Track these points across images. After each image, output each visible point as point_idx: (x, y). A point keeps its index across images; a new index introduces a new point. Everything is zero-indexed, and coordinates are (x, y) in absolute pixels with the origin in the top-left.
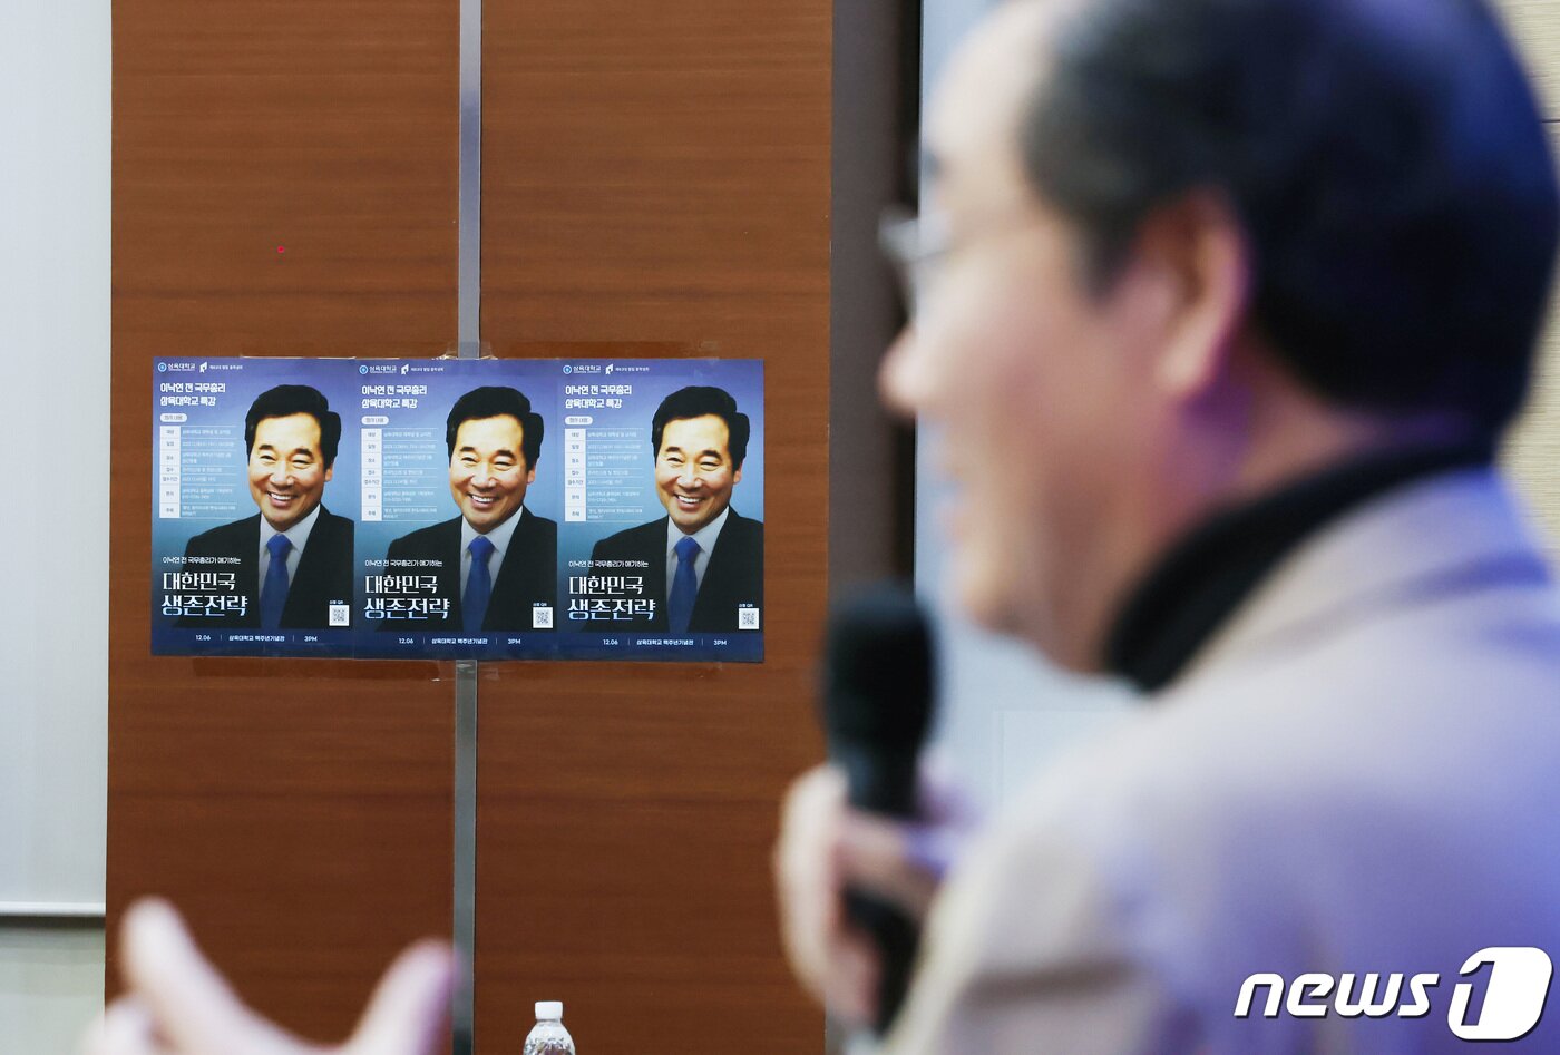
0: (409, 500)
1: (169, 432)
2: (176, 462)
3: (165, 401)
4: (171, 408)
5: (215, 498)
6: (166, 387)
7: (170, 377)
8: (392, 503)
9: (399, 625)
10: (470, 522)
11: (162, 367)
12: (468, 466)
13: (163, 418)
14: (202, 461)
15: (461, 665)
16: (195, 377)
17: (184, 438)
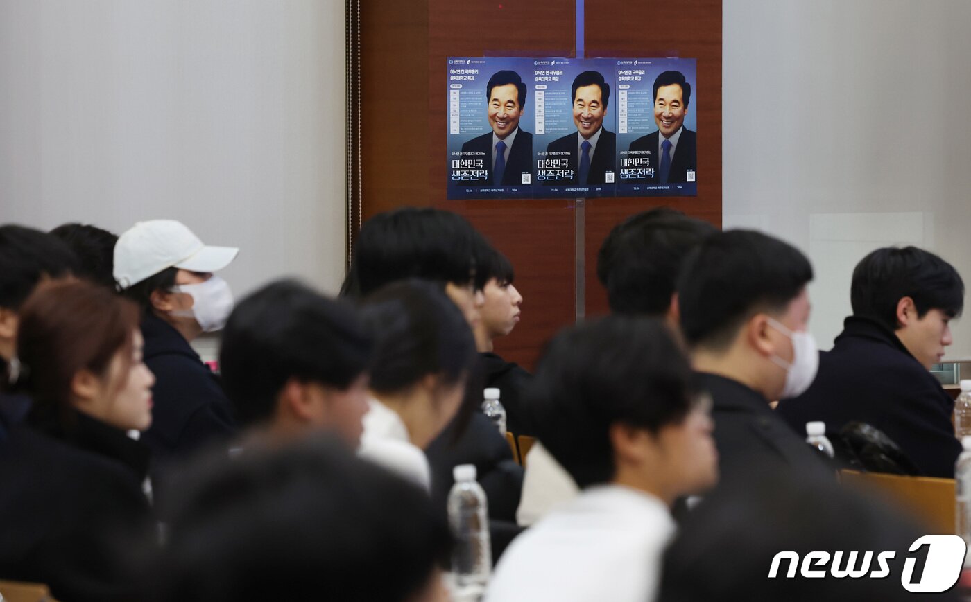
0: (556, 124)
1: (454, 93)
2: (458, 107)
3: (452, 78)
4: (455, 82)
5: (475, 124)
6: (453, 71)
7: (455, 67)
8: (549, 125)
9: (552, 182)
10: (582, 134)
11: (451, 62)
12: (580, 108)
13: (451, 86)
14: (469, 107)
15: (578, 201)
16: (465, 67)
17: (461, 96)
